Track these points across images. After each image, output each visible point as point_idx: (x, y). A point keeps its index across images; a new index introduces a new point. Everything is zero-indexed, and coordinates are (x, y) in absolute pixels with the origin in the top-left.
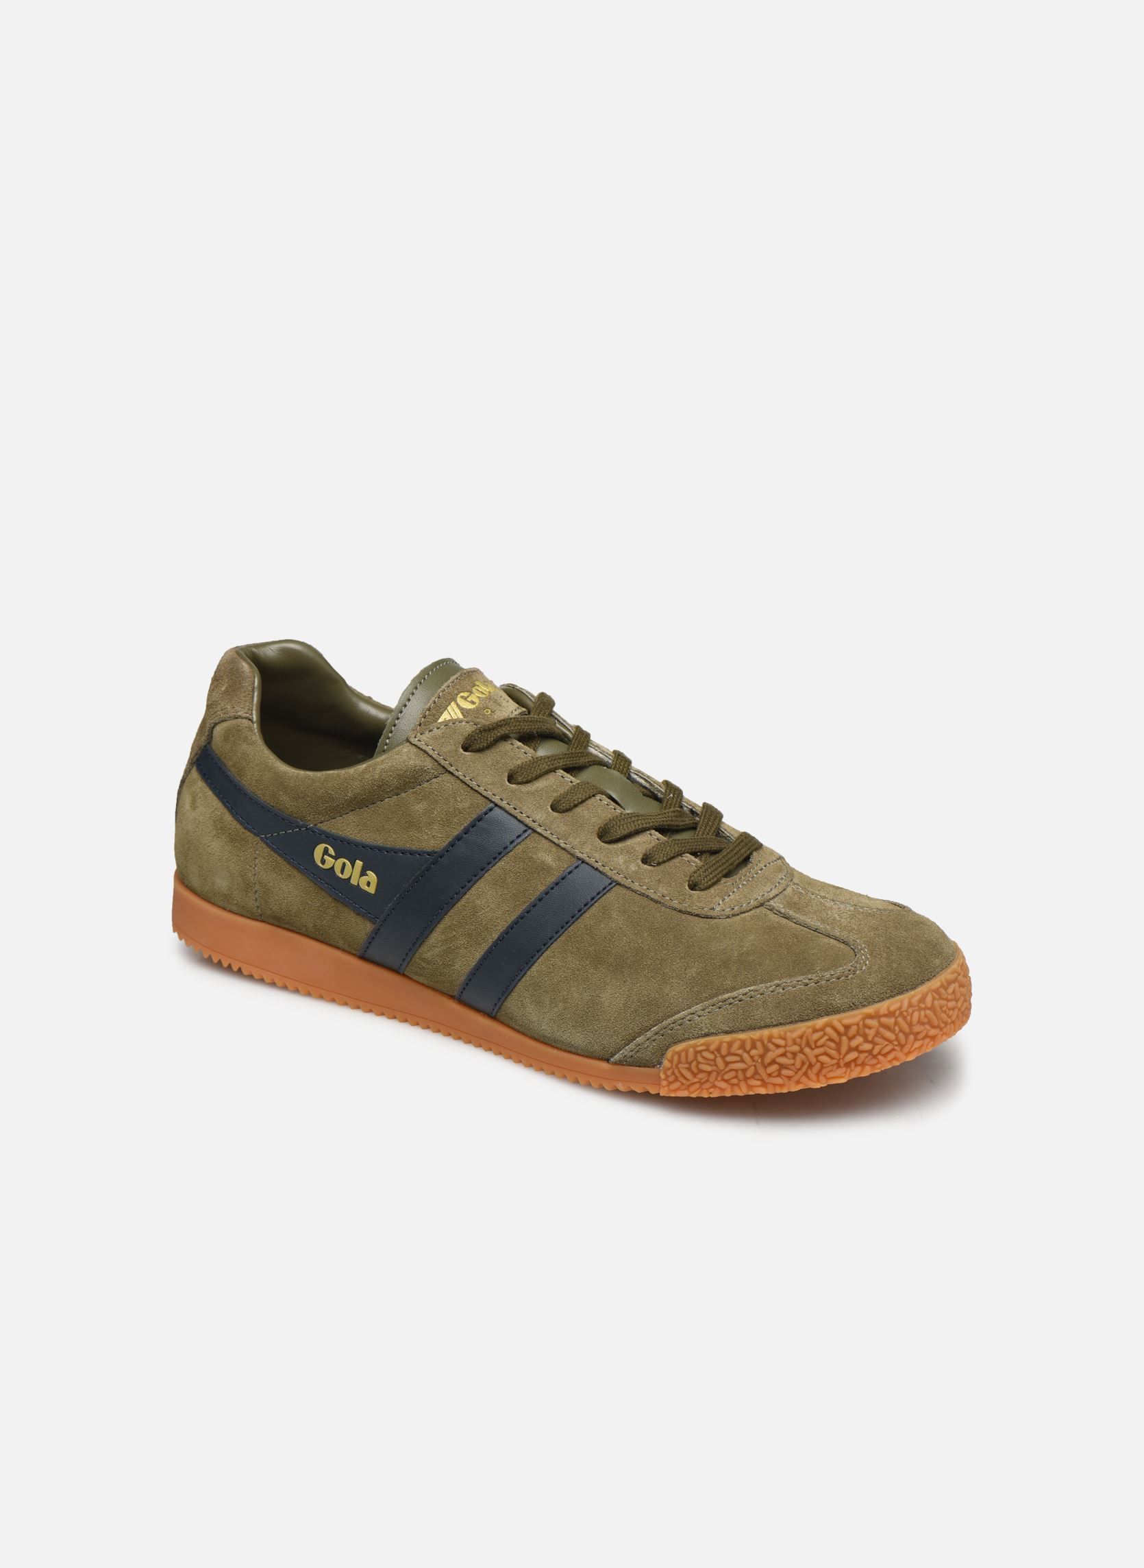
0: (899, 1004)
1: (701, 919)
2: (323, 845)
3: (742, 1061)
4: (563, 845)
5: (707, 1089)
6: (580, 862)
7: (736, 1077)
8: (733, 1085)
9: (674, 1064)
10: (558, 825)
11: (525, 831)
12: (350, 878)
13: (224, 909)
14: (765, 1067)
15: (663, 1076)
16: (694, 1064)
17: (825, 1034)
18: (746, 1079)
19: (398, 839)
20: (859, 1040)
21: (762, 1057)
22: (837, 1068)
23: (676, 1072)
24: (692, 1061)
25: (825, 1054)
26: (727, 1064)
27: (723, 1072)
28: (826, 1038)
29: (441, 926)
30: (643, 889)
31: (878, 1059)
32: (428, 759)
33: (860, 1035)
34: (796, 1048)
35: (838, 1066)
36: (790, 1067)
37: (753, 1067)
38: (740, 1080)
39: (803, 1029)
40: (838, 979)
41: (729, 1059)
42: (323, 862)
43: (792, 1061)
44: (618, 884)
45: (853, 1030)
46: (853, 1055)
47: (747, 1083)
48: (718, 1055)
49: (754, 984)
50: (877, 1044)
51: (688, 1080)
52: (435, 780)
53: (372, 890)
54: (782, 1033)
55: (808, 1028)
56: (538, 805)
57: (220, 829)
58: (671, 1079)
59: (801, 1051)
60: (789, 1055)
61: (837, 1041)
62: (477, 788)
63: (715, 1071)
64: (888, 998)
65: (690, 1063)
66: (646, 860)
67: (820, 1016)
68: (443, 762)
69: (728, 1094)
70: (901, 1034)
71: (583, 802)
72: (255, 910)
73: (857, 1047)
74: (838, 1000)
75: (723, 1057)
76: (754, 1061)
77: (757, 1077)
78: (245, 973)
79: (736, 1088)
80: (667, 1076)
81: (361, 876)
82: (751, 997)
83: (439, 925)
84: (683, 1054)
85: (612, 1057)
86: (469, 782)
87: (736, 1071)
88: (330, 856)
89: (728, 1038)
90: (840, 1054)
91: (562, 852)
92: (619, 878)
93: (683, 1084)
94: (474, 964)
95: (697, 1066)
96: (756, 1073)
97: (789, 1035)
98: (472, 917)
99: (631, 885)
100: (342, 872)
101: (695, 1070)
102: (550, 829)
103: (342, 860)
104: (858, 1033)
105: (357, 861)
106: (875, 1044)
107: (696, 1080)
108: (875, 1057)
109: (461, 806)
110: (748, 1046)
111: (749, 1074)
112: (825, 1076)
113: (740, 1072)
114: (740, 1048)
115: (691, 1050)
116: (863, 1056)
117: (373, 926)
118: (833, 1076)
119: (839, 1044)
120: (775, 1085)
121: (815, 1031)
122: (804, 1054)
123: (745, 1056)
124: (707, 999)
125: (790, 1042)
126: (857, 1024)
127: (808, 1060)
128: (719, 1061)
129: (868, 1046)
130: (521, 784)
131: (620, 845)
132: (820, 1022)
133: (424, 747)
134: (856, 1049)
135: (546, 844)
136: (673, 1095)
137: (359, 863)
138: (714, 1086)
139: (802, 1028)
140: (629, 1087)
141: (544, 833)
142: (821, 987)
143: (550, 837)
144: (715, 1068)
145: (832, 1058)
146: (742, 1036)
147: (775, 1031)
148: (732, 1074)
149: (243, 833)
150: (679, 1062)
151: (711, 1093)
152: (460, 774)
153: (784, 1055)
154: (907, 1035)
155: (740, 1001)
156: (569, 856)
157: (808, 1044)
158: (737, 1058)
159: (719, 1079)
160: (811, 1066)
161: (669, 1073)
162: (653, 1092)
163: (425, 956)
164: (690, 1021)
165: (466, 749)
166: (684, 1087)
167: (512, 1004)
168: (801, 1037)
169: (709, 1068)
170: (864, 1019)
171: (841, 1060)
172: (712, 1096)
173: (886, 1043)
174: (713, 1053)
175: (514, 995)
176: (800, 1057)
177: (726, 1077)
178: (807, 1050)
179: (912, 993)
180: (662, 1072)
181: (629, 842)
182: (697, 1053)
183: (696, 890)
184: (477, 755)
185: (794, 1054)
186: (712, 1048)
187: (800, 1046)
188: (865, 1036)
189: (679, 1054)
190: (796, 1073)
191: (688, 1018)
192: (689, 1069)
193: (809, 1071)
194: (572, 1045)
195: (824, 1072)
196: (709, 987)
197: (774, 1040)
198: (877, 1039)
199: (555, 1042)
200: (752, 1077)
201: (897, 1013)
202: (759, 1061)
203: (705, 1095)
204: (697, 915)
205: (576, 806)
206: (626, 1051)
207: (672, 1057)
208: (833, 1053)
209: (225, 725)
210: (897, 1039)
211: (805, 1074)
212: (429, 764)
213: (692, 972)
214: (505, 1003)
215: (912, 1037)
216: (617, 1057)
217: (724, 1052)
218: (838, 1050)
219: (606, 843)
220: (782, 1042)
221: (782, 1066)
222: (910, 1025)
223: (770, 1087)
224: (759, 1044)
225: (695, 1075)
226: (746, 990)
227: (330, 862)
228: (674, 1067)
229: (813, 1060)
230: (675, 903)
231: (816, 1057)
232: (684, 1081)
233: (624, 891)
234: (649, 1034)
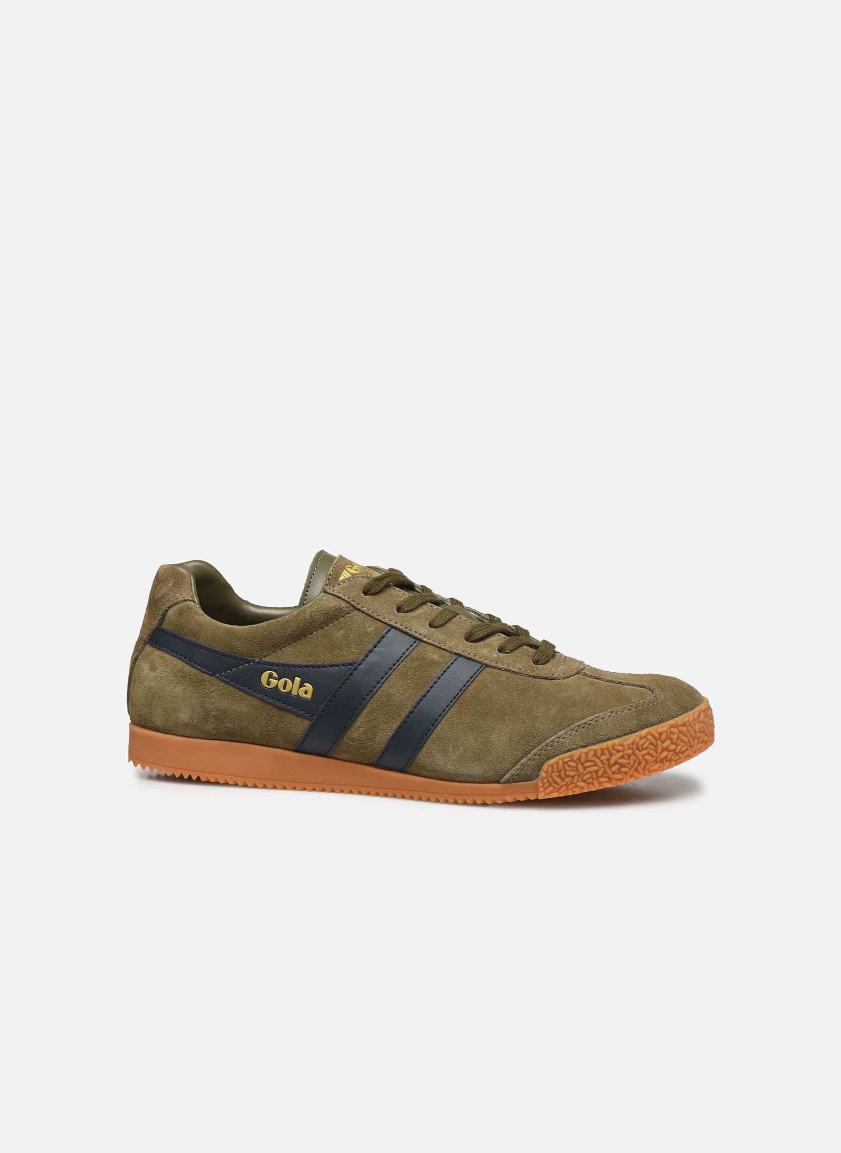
0: (688, 718)
1: (548, 681)
2: (269, 672)
3: (595, 765)
4: (443, 647)
5: (572, 789)
6: (457, 656)
7: (591, 777)
8: (589, 784)
9: (549, 774)
10: (437, 636)
11: (415, 642)
12: (291, 691)
13: (184, 736)
14: (610, 767)
15: (540, 784)
16: (563, 771)
17: (647, 740)
18: (598, 777)
19: (325, 658)
20: (668, 742)
21: (608, 760)
22: (656, 764)
23: (550, 779)
24: (562, 770)
25: (648, 754)
26: (585, 768)
27: (583, 775)
28: (648, 742)
29: (365, 711)
30: (505, 666)
31: (679, 756)
32: (342, 601)
33: (668, 739)
34: (630, 751)
35: (657, 762)
36: (627, 765)
37: (602, 768)
38: (593, 779)
39: (634, 738)
40: (648, 705)
41: (587, 764)
42: (269, 683)
43: (627, 761)
44: (487, 666)
45: (664, 735)
46: (665, 753)
47: (598, 780)
48: (579, 763)
49: (596, 713)
50: (679, 745)
51: (558, 784)
52: (348, 615)
53: (309, 696)
54: (621, 742)
55: (637, 736)
56: (420, 624)
57: (182, 677)
58: (547, 785)
59: (634, 754)
60: (626, 757)
61: (655, 743)
62: (378, 618)
63: (577, 775)
64: (680, 715)
65: (560, 772)
66: (501, 650)
67: (642, 729)
68: (353, 603)
69: (586, 790)
70: (690, 738)
71: (450, 620)
72: (211, 731)
73: (667, 747)
74: (652, 718)
75: (582, 764)
76: (603, 764)
77: (605, 775)
78: (203, 779)
79: (591, 785)
80: (544, 784)
81: (300, 688)
82: (597, 721)
83: (363, 711)
84: (555, 766)
85: (502, 778)
86: (371, 614)
87: (591, 772)
88: (275, 678)
89: (585, 750)
90: (657, 753)
91: (443, 652)
92: (487, 662)
93: (554, 788)
94: (392, 733)
95: (565, 773)
96: (605, 772)
97: (625, 743)
98: (388, 701)
99: (496, 665)
100: (284, 688)
101: (563, 776)
102: (432, 638)
103: (283, 680)
104: (667, 738)
105: (296, 678)
106: (677, 745)
107: (564, 783)
108: (677, 754)
109: (369, 630)
110: (599, 753)
111: (600, 774)
112: (648, 770)
113: (594, 773)
114: (593, 756)
115: (561, 762)
116: (671, 753)
117: (310, 723)
118: (652, 769)
119: (656, 746)
120: (616, 780)
121: (641, 738)
122: (635, 755)
123: (597, 760)
124: (566, 727)
125: (626, 747)
126: (666, 732)
127: (638, 759)
128: (580, 767)
129: (673, 747)
130: (407, 612)
131: (482, 643)
132: (644, 732)
133: (338, 594)
134: (666, 749)
135: (432, 648)
136: (547, 797)
137: (298, 679)
138: (576, 786)
139: (632, 737)
140: (515, 798)
141: (428, 641)
142: (639, 710)
143: (433, 643)
144: (577, 773)
145: (652, 757)
146: (595, 747)
147: (616, 741)
148: (589, 775)
149: (202, 676)
150: (553, 772)
151: (574, 792)
152: (364, 609)
153: (622, 757)
154: (694, 739)
155: (589, 725)
156: (449, 654)
157: (637, 748)
158: (592, 763)
159: (580, 780)
160: (640, 763)
161: (545, 781)
162: (532, 798)
163: (352, 736)
164: (557, 742)
165: (365, 593)
166: (555, 790)
167: (423, 757)
168: (633, 744)
169: (573, 773)
170: (669, 728)
171: (658, 758)
172: (575, 794)
173: (683, 744)
174: (575, 762)
175: (424, 749)
176: (633, 757)
177: (585, 778)
178: (637, 752)
179: (693, 711)
180: (540, 782)
181: (487, 641)
182: (564, 763)
183: (538, 665)
184: (374, 597)
185: (629, 756)
186: (575, 758)
187: (632, 749)
188: (671, 739)
189: (552, 766)
190: (630, 769)
191: (556, 740)
192: (559, 776)
193: (639, 767)
194: (471, 775)
195: (648, 766)
196: (567, 719)
197: (616, 747)
198: (679, 742)
199: (457, 777)
200: (602, 776)
201: (688, 724)
202: (607, 763)
203: (570, 793)
204: (545, 678)
205: (446, 622)
206: (513, 771)
207: (548, 769)
208: (653, 753)
209: (177, 607)
210: (689, 742)
211: (636, 770)
212: (343, 604)
213: (553, 711)
214: (418, 757)
215: (696, 740)
216: (506, 777)
217: (583, 760)
218: (656, 751)
219: (472, 642)
220: (621, 748)
221: (622, 765)
222: (695, 732)
223: (614, 781)
224: (606, 752)
225: (563, 780)
226: (593, 717)
227: (274, 682)
228: (549, 776)
229: (641, 759)
230: (529, 672)
231: (643, 756)
232: (555, 786)
233: (492, 670)
234: (530, 756)
